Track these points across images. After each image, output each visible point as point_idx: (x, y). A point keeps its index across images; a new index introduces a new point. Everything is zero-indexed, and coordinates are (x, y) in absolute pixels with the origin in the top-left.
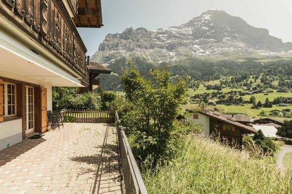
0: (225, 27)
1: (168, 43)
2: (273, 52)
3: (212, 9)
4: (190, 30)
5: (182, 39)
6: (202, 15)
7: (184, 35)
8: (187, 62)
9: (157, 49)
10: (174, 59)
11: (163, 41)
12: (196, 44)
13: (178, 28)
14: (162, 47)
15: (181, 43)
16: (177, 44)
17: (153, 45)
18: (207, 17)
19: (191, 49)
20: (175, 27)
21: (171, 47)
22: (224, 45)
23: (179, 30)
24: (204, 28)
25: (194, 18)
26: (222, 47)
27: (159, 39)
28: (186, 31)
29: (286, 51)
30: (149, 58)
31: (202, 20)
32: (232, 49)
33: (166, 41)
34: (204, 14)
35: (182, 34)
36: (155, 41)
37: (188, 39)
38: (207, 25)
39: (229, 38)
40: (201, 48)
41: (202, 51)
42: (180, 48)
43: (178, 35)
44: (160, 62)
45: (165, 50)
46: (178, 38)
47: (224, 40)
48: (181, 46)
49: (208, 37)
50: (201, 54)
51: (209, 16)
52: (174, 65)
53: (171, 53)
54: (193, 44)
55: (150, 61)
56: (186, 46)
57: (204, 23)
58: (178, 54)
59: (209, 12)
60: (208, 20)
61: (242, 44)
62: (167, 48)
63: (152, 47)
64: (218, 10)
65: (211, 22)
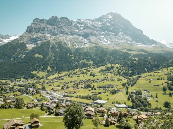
0: (120, 25)
1: (84, 32)
2: (145, 44)
3: (113, 12)
4: (99, 24)
5: (94, 30)
6: (107, 14)
7: (95, 27)
8: (94, 49)
9: (76, 36)
10: (87, 45)
11: (81, 30)
12: (102, 35)
13: (92, 21)
14: (79, 35)
15: (92, 33)
16: (90, 33)
17: (73, 33)
18: (110, 17)
19: (99, 39)
20: (90, 20)
21: (86, 36)
22: (119, 38)
23: (92, 23)
24: (108, 24)
25: (103, 16)
26: (118, 39)
27: (77, 28)
28: (97, 24)
29: (151, 44)
30: (69, 43)
31: (107, 18)
32: (123, 41)
33: (83, 30)
34: (108, 14)
35: (94, 26)
36: (74, 29)
37: (98, 30)
38: (110, 22)
39: (122, 33)
40: (105, 38)
41: (106, 40)
42: (92, 37)
43: (91, 26)
44: (77, 47)
45: (82, 37)
46: (91, 29)
47: (119, 34)
48: (93, 36)
49: (110, 31)
50: (104, 43)
51: (111, 16)
52: (85, 51)
53: (86, 40)
54: (101, 35)
55: (70, 45)
56: (96, 36)
57: (108, 20)
58: (90, 42)
59: (111, 14)
60: (110, 19)
61: (129, 38)
62: (83, 36)
63: (72, 34)
64: (117, 13)
65: (112, 21)
